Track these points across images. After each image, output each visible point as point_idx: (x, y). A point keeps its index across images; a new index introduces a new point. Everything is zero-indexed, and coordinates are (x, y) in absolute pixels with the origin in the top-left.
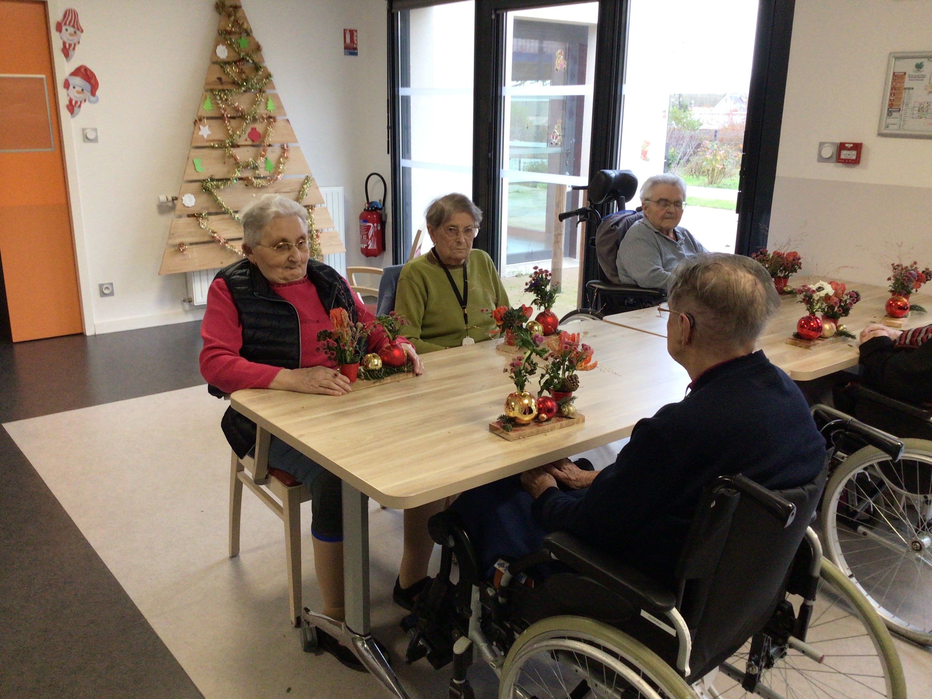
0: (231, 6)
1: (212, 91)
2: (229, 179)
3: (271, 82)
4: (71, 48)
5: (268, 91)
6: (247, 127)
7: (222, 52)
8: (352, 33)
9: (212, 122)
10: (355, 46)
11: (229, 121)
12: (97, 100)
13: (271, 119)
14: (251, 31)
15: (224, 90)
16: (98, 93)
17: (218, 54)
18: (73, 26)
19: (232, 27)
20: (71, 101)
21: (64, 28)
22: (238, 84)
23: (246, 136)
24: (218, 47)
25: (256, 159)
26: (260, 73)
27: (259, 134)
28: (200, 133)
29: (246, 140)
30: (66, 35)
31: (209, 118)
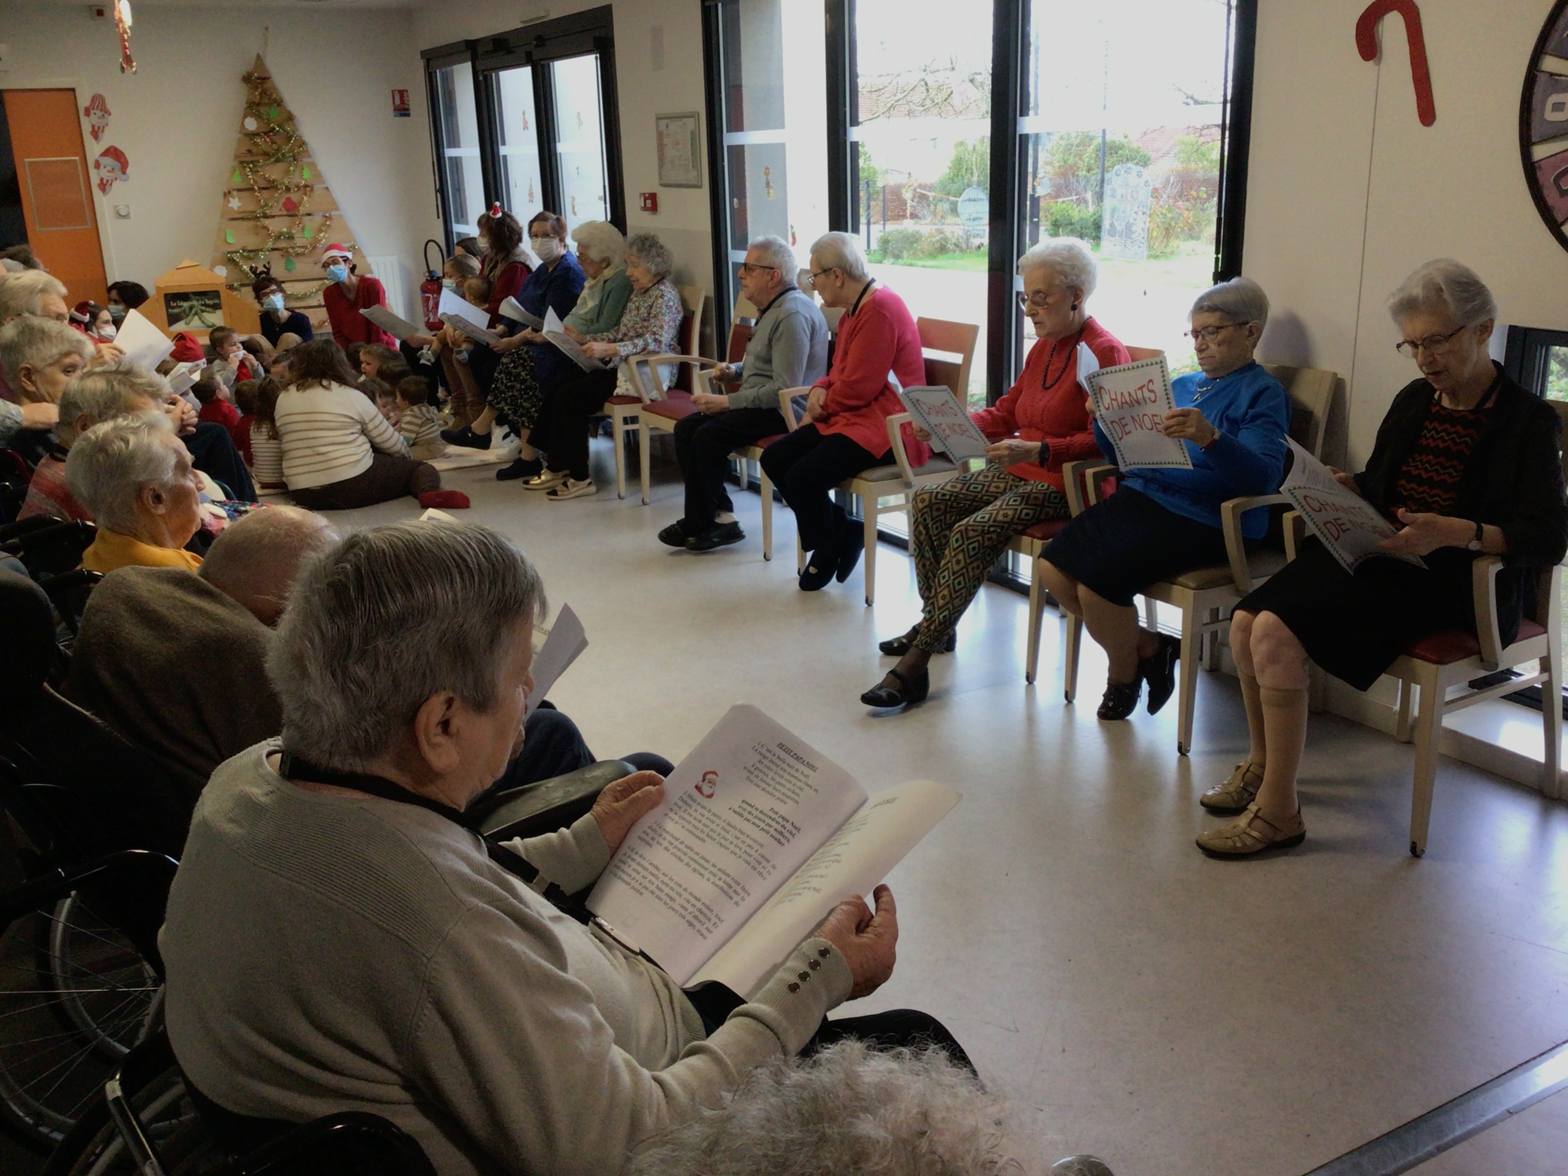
0: (260, 78)
1: (241, 163)
2: (261, 250)
3: (306, 150)
4: (100, 131)
5: (304, 160)
6: (281, 197)
7: (251, 124)
8: (402, 93)
9: (244, 194)
10: (406, 107)
11: (260, 193)
12: (128, 178)
13: (307, 188)
14: (283, 101)
15: (252, 162)
16: (128, 171)
17: (246, 127)
18: (101, 110)
19: (262, 98)
20: (102, 180)
21: (92, 112)
22: (269, 154)
23: (279, 206)
24: (246, 120)
25: (290, 228)
26: (293, 142)
27: (294, 204)
28: (231, 205)
29: (280, 210)
30: (95, 118)
31: (239, 190)
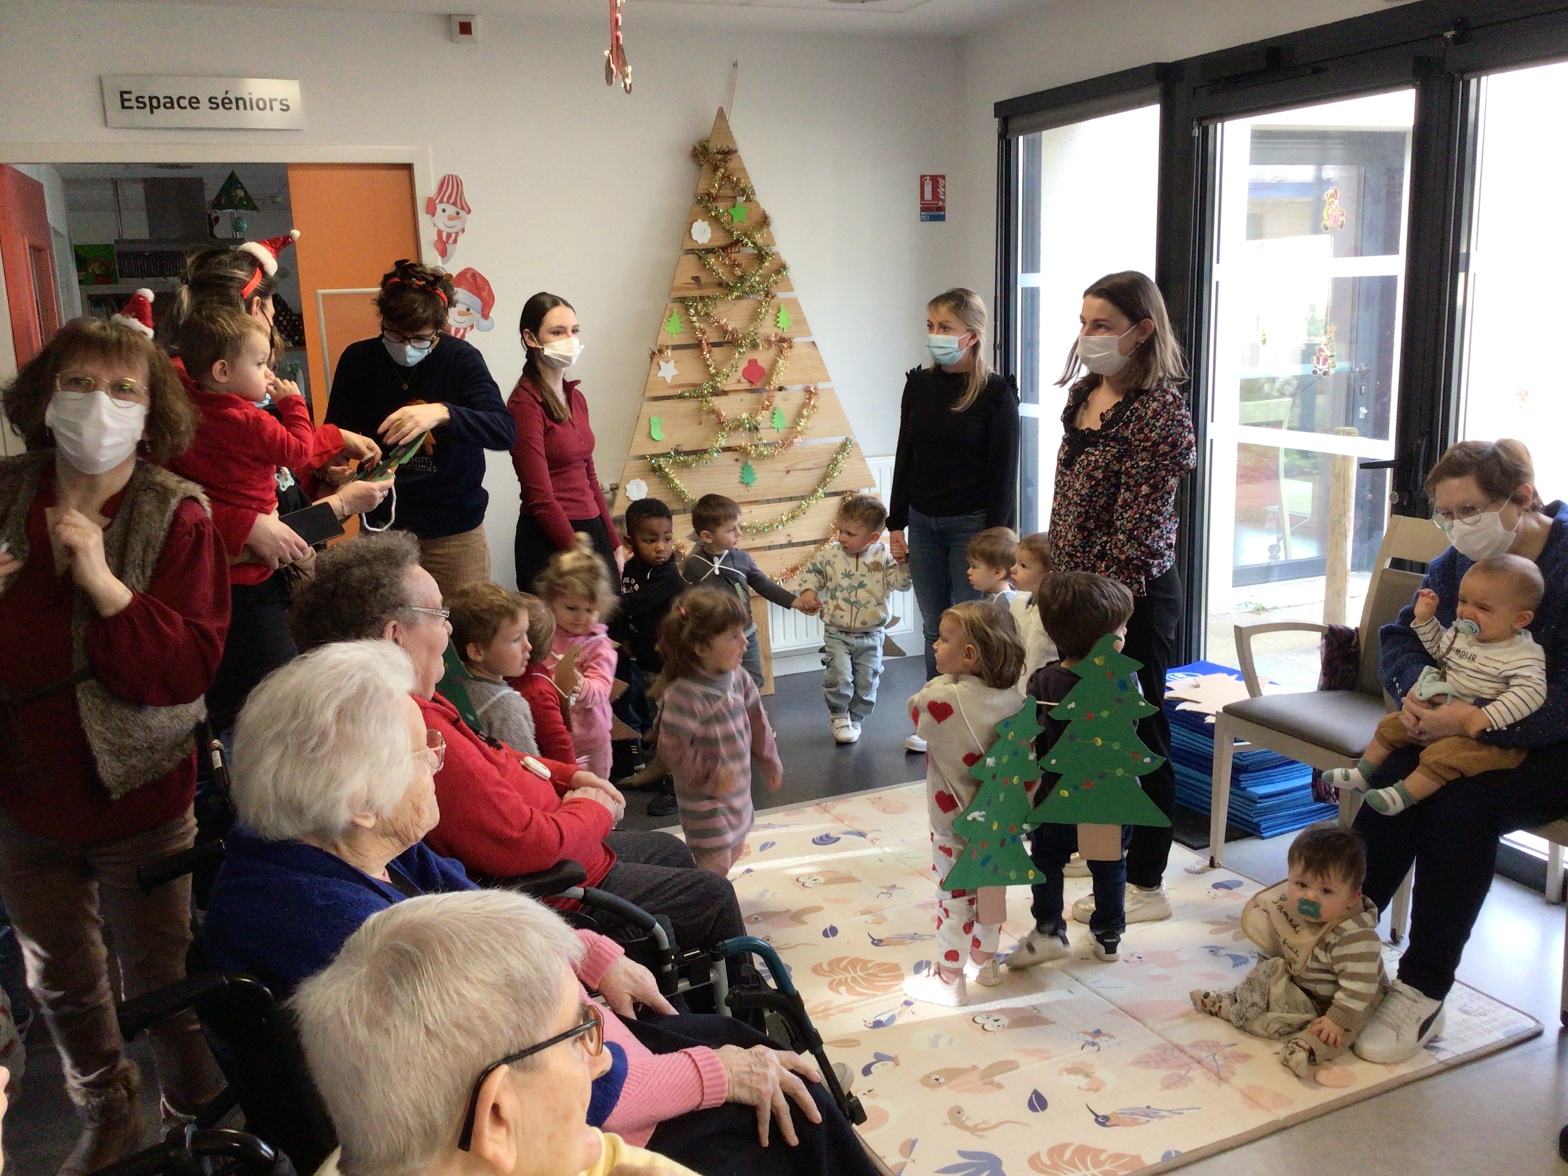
0: (718, 153)
1: (682, 300)
2: (705, 451)
3: (787, 280)
4: (451, 241)
5: (781, 295)
6: (742, 359)
7: (702, 233)
8: (936, 180)
9: (680, 353)
10: (940, 203)
11: (710, 352)
12: (492, 325)
13: (782, 343)
14: (754, 193)
15: (702, 298)
16: (493, 314)
17: (695, 237)
18: (455, 204)
19: (720, 187)
21: (440, 207)
22: (728, 285)
23: (739, 374)
24: (695, 225)
25: (754, 413)
26: (767, 264)
27: (761, 369)
28: (660, 374)
29: (739, 381)
30: (442, 221)
31: (676, 348)
